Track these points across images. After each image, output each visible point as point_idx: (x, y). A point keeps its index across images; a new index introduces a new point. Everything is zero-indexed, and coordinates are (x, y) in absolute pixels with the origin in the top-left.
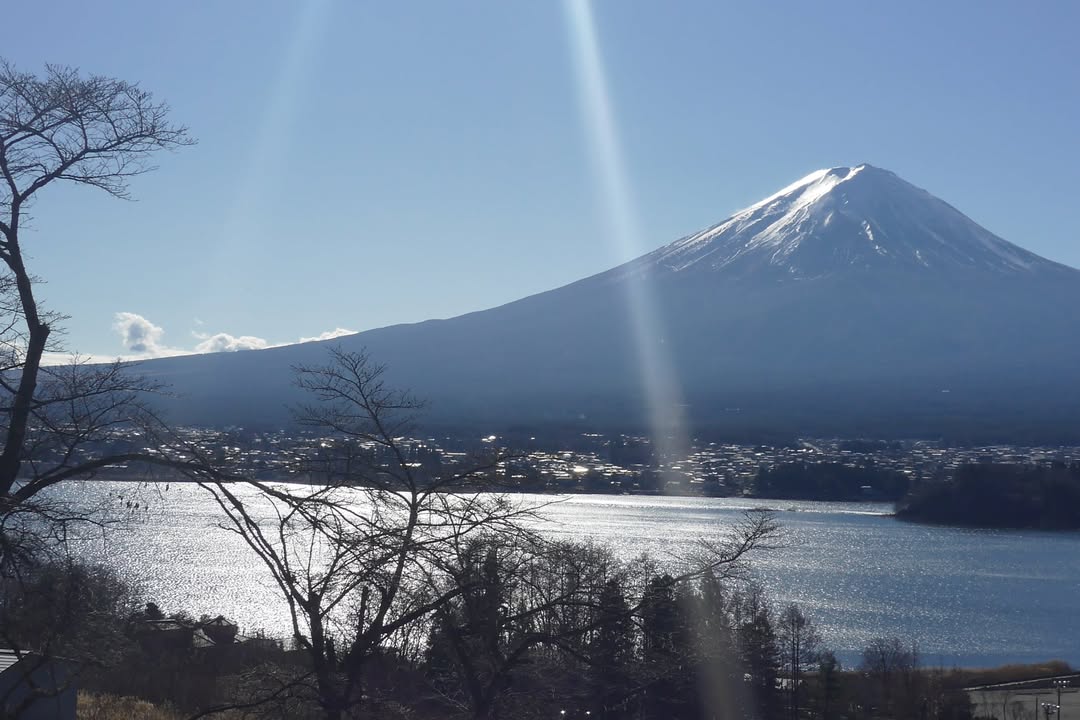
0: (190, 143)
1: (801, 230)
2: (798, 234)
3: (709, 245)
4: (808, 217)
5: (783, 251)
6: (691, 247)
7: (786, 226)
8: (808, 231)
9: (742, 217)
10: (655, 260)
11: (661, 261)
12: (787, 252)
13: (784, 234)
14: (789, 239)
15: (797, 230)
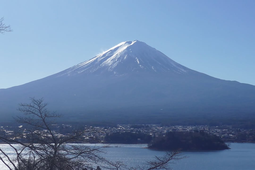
0: (10, 31)
4: (119, 56)
6: (84, 65)
7: (113, 59)
8: (120, 61)
9: (99, 57)
10: (72, 69)
11: (74, 70)
12: (113, 67)
13: (112, 62)
14: (114, 63)
15: (116, 60)
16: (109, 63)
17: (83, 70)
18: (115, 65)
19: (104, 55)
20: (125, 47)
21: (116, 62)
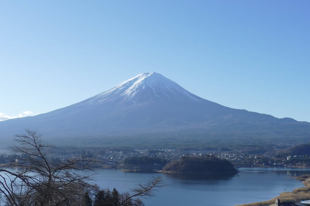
1: (136, 90)
2: (135, 91)
3: (110, 94)
4: (138, 86)
5: (131, 96)
6: (105, 95)
7: (132, 89)
8: (138, 91)
9: (119, 87)
10: (94, 99)
11: (96, 99)
12: (132, 97)
13: (131, 92)
14: (133, 93)
15: (135, 90)
16: (128, 93)
17: (105, 99)
18: (134, 94)
19: (123, 86)
20: (143, 79)
21: (134, 91)
